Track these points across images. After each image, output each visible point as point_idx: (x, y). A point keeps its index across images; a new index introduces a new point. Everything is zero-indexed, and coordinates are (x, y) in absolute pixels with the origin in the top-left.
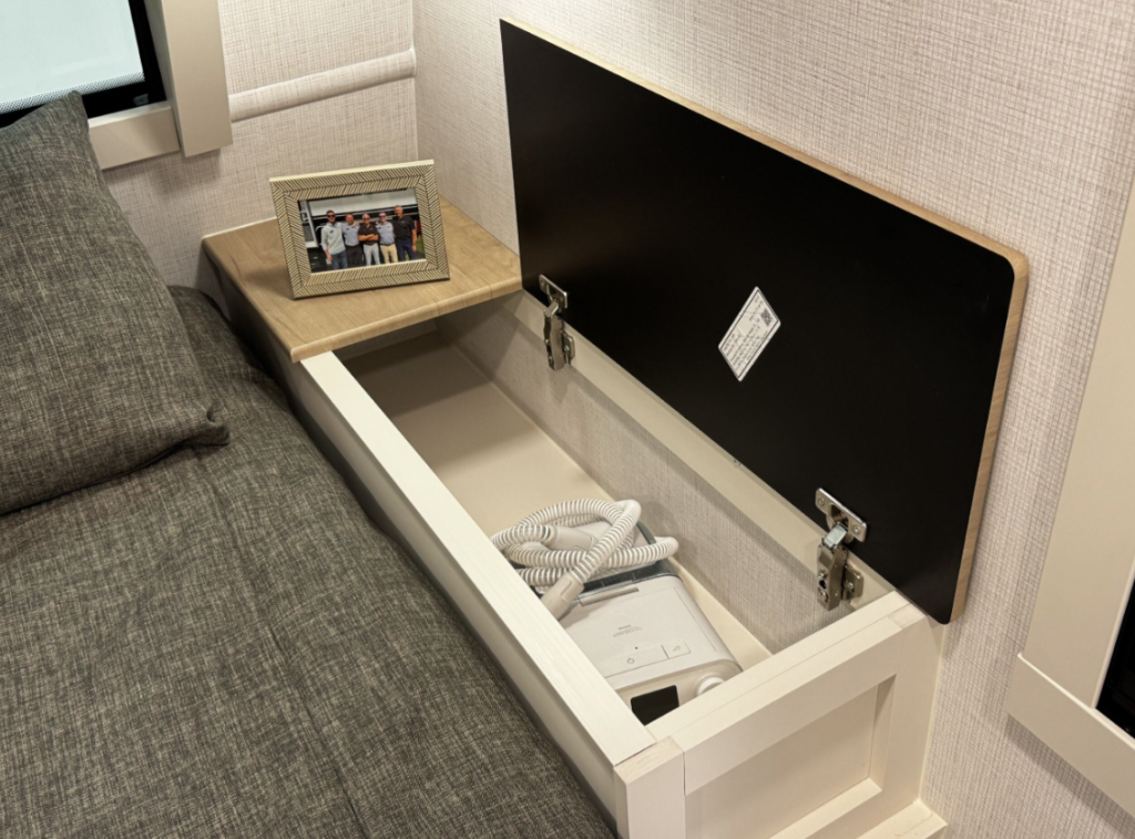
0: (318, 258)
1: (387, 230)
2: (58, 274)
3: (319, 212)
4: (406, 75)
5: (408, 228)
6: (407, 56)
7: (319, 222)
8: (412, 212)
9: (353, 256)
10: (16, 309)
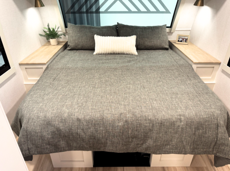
0: (178, 41)
1: (185, 40)
2: (163, 35)
3: (180, 37)
4: (190, 31)
5: (186, 40)
6: (190, 29)
7: (180, 38)
8: (187, 39)
9: (181, 41)
10: (160, 37)
